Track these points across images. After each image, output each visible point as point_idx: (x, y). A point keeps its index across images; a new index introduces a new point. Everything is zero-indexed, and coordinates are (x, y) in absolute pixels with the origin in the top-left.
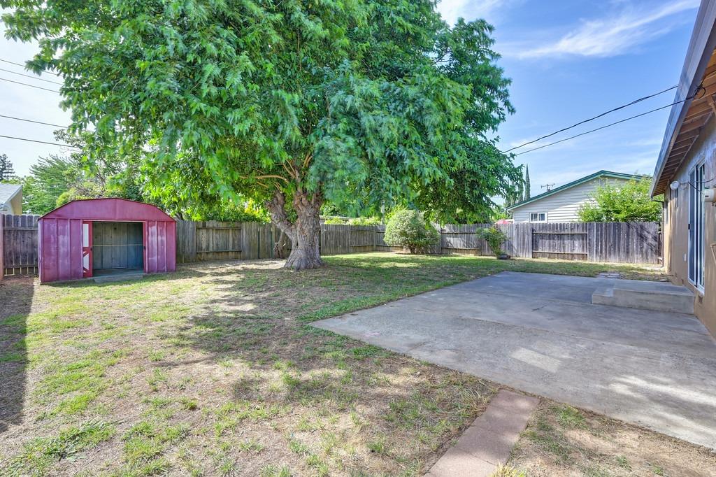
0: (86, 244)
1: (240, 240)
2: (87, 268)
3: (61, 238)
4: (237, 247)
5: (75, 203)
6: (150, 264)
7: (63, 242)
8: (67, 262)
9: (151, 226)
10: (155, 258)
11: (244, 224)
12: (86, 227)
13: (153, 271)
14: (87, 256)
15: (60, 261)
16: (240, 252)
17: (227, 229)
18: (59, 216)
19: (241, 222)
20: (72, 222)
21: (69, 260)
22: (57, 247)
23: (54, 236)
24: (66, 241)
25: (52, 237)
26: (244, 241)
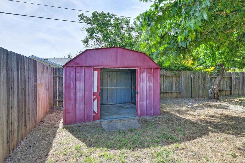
0: (96, 90)
1: (180, 84)
2: (96, 112)
3: (78, 83)
4: (177, 89)
5: (88, 52)
6: (141, 109)
7: (80, 88)
8: (82, 107)
9: (142, 73)
10: (145, 103)
11: (182, 72)
12: (96, 73)
13: (143, 115)
14: (96, 100)
15: (77, 105)
16: (180, 92)
17: (172, 76)
18: (77, 64)
19: (181, 71)
20: (86, 69)
21: (84, 104)
22: (75, 93)
23: (73, 82)
24: (81, 87)
25: (72, 83)
26: (183, 84)
